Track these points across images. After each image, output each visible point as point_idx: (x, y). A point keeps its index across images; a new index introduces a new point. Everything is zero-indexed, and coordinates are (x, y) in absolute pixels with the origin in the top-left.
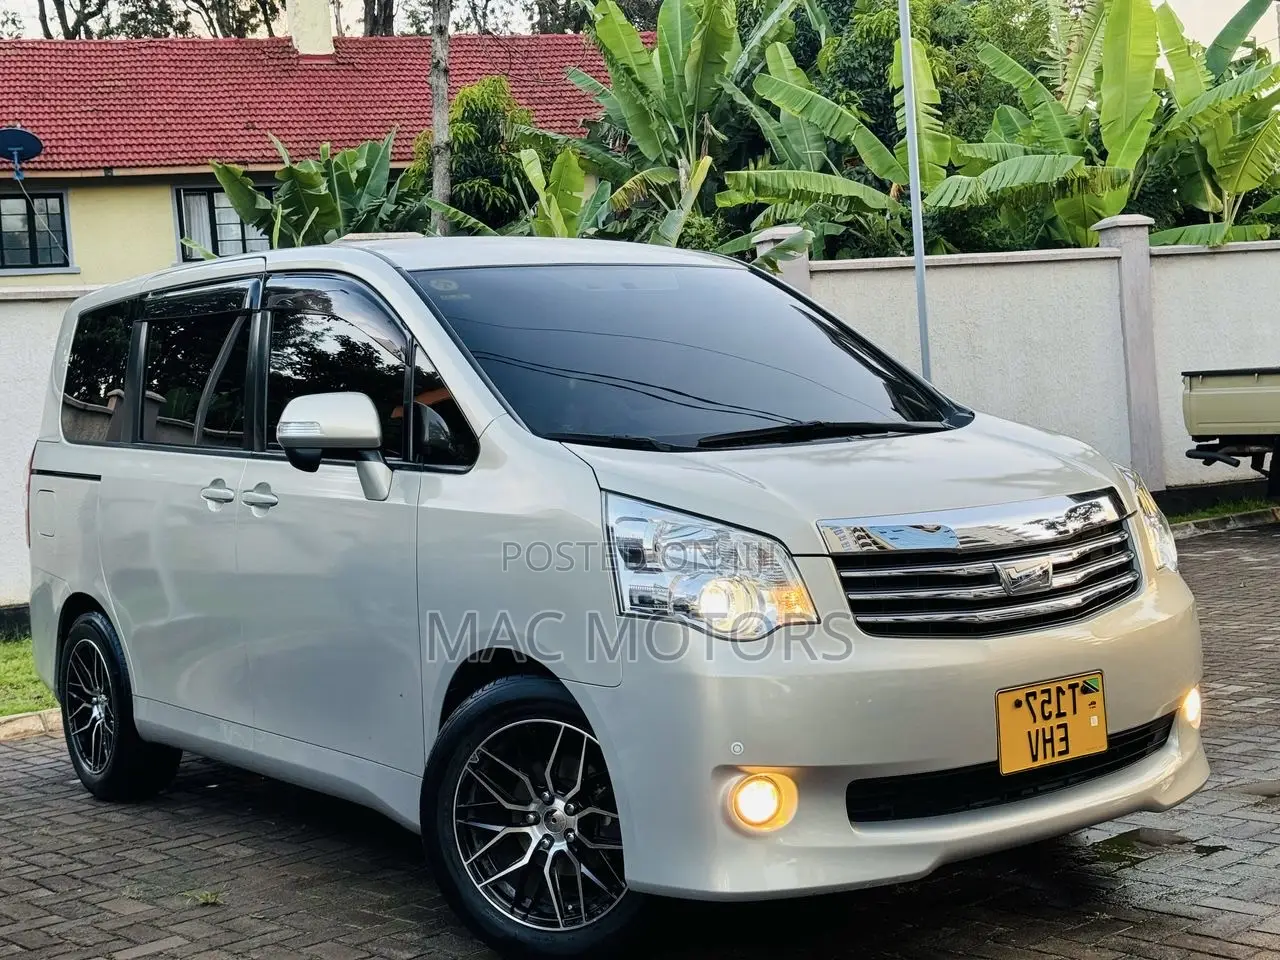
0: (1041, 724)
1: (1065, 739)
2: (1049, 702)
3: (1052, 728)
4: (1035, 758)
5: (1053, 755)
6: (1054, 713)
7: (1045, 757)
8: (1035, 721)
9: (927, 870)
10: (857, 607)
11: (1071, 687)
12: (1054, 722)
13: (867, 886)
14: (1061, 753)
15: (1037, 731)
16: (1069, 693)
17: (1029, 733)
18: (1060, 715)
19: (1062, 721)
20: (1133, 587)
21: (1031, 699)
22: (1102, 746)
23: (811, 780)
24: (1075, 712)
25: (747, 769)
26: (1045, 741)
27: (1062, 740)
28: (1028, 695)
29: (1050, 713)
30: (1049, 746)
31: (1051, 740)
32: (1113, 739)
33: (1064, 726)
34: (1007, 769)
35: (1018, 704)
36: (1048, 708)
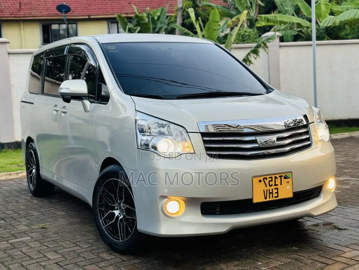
0: (268, 187)
1: (277, 193)
2: (272, 181)
3: (272, 189)
4: (266, 198)
5: (273, 198)
6: (274, 184)
7: (270, 198)
8: (266, 187)
9: (226, 231)
10: (207, 149)
11: (280, 176)
12: (273, 187)
13: (212, 234)
14: (275, 197)
15: (267, 190)
16: (279, 178)
17: (264, 190)
18: (275, 185)
19: (276, 187)
20: (309, 146)
21: (265, 180)
22: (291, 195)
23: (190, 202)
24: (281, 184)
25: (169, 197)
26: (270, 193)
27: (276, 193)
28: (264, 179)
29: (272, 184)
30: (271, 195)
31: (272, 193)
32: (295, 194)
33: (277, 189)
34: (255, 201)
35: (260, 181)
36: (271, 183)
